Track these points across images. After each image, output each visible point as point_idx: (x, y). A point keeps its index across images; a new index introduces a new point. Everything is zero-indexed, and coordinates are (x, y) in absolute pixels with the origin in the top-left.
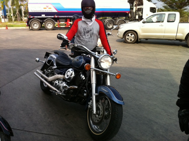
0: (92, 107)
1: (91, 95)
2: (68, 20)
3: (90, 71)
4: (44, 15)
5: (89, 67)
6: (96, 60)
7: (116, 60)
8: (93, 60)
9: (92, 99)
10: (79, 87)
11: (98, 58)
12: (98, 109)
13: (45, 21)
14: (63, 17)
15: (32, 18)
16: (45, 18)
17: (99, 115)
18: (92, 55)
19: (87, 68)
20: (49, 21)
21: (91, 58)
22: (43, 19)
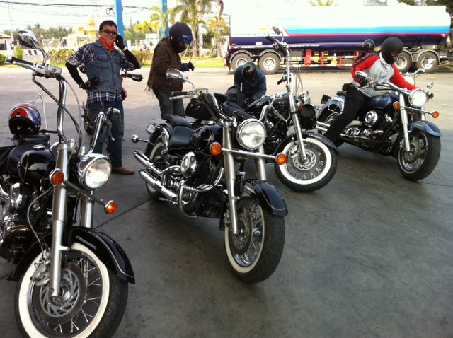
0: (404, 145)
1: (403, 134)
2: (309, 52)
3: (399, 110)
4: (261, 43)
5: (399, 105)
6: (406, 97)
7: (431, 96)
8: (402, 98)
9: (404, 138)
10: (385, 130)
11: (408, 95)
12: (412, 146)
13: (261, 54)
14: (299, 45)
15: (236, 50)
16: (261, 50)
17: (413, 153)
18: (400, 92)
19: (396, 107)
20: (269, 54)
21: (399, 96)
22: (257, 51)
